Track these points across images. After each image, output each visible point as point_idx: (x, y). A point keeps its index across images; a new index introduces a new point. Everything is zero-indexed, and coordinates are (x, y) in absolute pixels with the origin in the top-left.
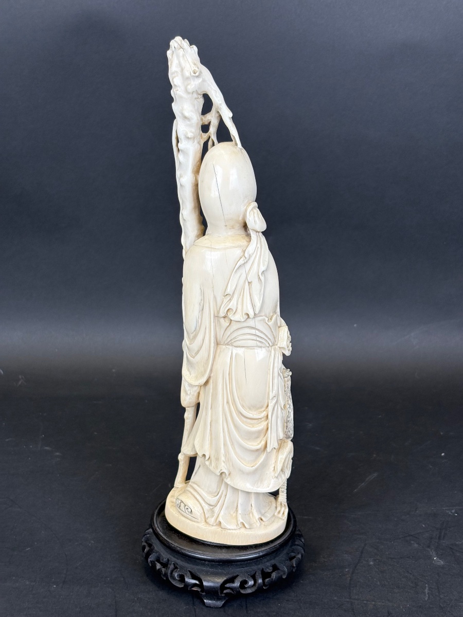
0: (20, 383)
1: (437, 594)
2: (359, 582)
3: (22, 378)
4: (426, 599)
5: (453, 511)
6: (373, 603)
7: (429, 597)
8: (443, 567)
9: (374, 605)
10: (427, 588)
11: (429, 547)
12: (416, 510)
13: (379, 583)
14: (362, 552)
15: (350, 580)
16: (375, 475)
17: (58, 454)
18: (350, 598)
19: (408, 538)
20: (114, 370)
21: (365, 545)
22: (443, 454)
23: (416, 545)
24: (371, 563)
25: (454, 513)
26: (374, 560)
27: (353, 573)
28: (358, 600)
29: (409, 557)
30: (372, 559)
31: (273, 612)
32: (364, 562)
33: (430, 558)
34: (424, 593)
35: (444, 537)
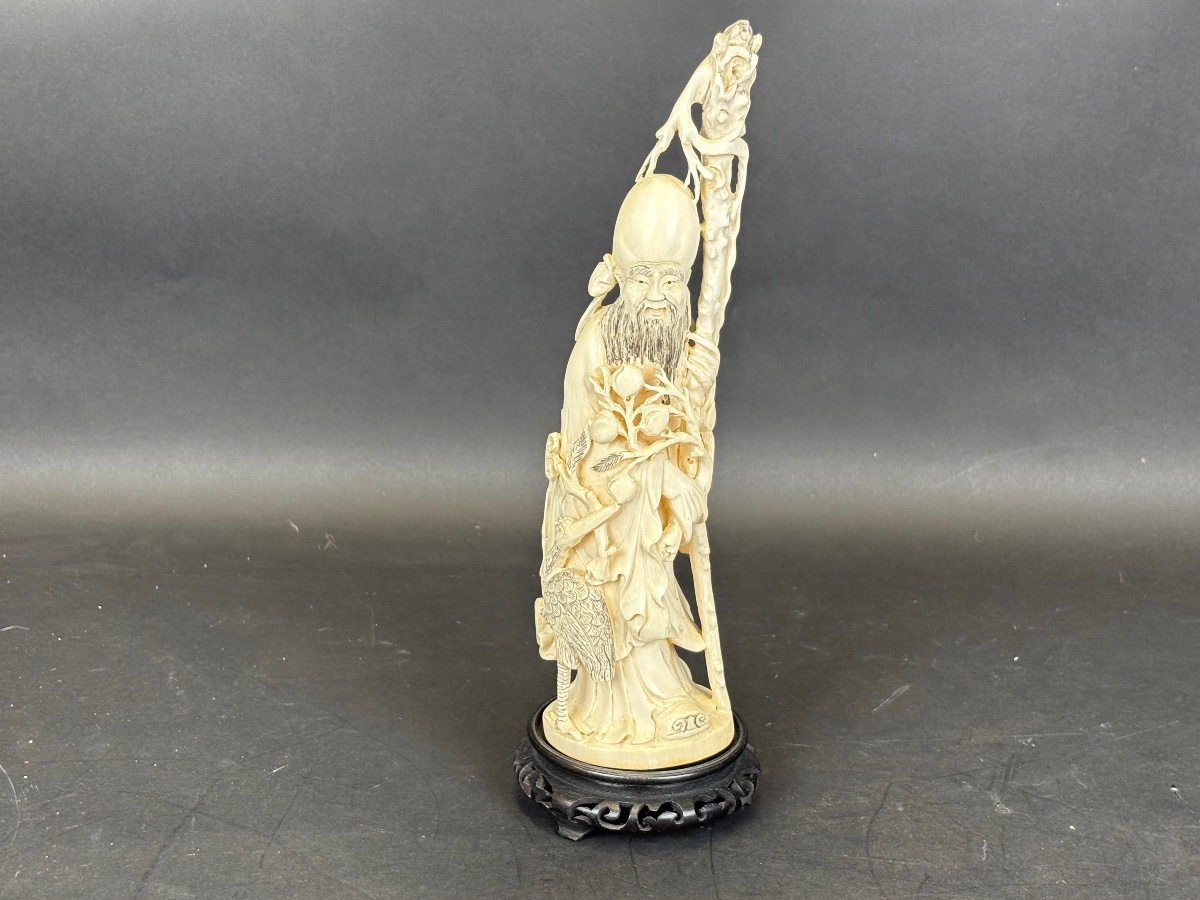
0: (327, 545)
1: (1000, 853)
2: (880, 834)
3: (330, 538)
4: (984, 859)
5: (1029, 740)
6: (903, 863)
7: (988, 857)
8: (1010, 817)
9: (905, 866)
10: (985, 845)
11: (989, 789)
12: (970, 738)
13: (911, 836)
14: (886, 794)
15: (869, 831)
16: (907, 687)
17: (403, 652)
18: (868, 856)
19: (958, 777)
20: (477, 527)
21: (891, 784)
22: (1016, 659)
23: (969, 787)
24: (900, 809)
25: (1030, 744)
26: (905, 805)
27: (871, 822)
28: (879, 858)
29: (958, 803)
30: (901, 803)
31: (753, 872)
32: (889, 808)
33: (991, 804)
34: (981, 851)
35: (1013, 776)
